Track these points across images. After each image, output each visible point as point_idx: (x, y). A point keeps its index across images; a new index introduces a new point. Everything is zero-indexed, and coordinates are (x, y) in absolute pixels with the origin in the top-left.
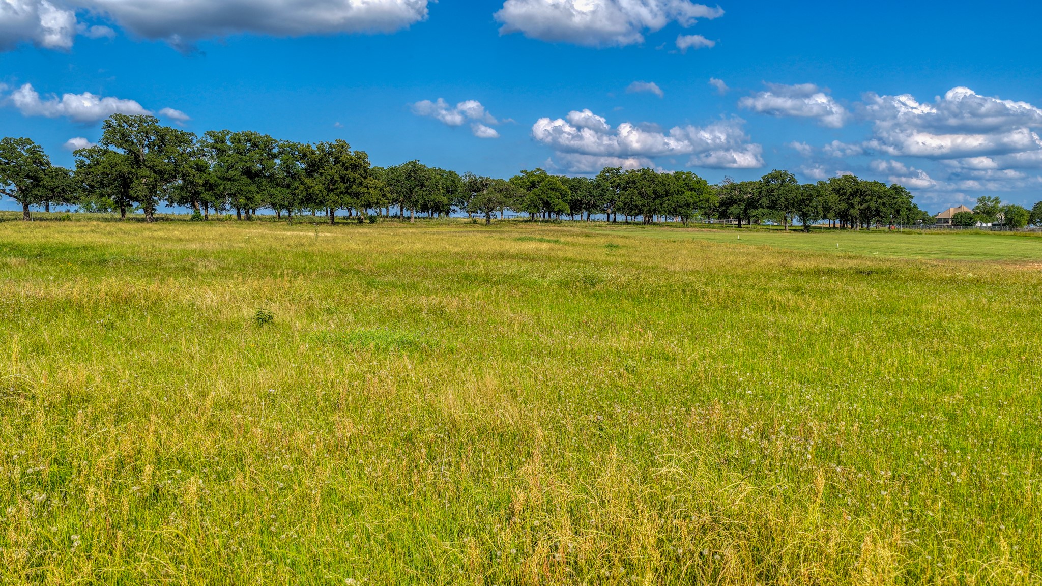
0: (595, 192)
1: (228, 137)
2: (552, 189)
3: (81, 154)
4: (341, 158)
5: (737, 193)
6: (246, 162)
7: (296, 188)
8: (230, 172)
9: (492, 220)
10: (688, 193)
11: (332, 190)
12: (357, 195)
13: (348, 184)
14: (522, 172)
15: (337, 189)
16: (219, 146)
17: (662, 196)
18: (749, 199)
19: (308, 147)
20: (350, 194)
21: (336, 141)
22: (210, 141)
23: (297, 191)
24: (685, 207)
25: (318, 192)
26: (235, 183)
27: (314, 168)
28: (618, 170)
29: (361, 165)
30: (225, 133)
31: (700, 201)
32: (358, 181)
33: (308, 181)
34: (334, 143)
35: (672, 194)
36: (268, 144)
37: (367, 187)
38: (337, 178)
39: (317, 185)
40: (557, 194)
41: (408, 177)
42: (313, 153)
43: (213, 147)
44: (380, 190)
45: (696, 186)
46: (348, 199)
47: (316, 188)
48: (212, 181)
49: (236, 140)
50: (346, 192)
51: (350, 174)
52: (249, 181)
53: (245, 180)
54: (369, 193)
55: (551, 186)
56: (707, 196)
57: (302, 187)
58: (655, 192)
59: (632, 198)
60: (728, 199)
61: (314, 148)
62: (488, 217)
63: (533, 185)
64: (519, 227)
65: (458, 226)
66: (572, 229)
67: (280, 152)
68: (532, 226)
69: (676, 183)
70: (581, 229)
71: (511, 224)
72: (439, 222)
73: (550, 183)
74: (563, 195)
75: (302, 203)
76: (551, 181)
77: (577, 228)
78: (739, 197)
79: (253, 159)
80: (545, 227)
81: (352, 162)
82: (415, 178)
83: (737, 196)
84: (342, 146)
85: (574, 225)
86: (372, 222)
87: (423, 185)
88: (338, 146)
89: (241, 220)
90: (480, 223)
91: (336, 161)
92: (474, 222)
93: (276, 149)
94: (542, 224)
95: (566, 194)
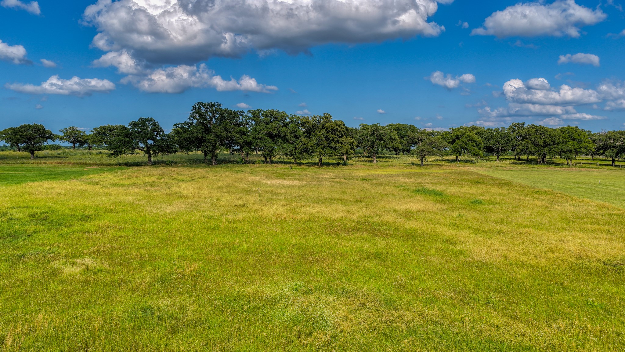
0: (502, 141)
1: (261, 114)
2: (470, 140)
3: (177, 126)
4: (325, 126)
5: (611, 141)
6: (269, 129)
7: (298, 145)
8: (261, 135)
9: (424, 163)
10: (571, 142)
11: (320, 145)
12: (335, 149)
13: (329, 142)
14: (450, 129)
15: (322, 145)
16: (255, 119)
17: (550, 145)
18: (620, 146)
19: (307, 118)
20: (330, 148)
21: (324, 114)
22: (251, 115)
24: (568, 152)
25: (310, 147)
27: (310, 131)
28: (522, 125)
29: (338, 129)
30: (259, 111)
31: (581, 148)
32: (335, 140)
33: (305, 140)
34: (322, 116)
35: (558, 144)
36: (283, 118)
37: (342, 143)
38: (322, 138)
39: (311, 143)
40: (474, 144)
41: (373, 134)
42: (309, 122)
43: (252, 119)
45: (578, 137)
46: (329, 151)
49: (266, 114)
50: (328, 146)
51: (331, 136)
52: (270, 140)
53: (268, 139)
54: (342, 147)
55: (469, 138)
56: (586, 144)
57: (301, 144)
58: (544, 142)
59: (527, 146)
60: (605, 145)
61: (310, 119)
62: (422, 161)
63: (457, 137)
64: (442, 168)
65: (400, 167)
66: (480, 169)
67: (290, 122)
68: (452, 167)
69: (562, 135)
70: (487, 169)
71: (438, 165)
72: (390, 163)
73: (469, 136)
74: (478, 145)
75: (301, 153)
76: (469, 135)
77: (484, 168)
78: (613, 144)
79: (274, 127)
80: (461, 168)
81: (332, 128)
82: (377, 135)
83: (612, 143)
84: (328, 118)
85: (483, 166)
86: (345, 164)
87: (382, 139)
88: (325, 117)
89: (267, 162)
90: (417, 165)
91: (323, 127)
92: (413, 164)
93: (288, 120)
94: (460, 165)
95: (480, 144)
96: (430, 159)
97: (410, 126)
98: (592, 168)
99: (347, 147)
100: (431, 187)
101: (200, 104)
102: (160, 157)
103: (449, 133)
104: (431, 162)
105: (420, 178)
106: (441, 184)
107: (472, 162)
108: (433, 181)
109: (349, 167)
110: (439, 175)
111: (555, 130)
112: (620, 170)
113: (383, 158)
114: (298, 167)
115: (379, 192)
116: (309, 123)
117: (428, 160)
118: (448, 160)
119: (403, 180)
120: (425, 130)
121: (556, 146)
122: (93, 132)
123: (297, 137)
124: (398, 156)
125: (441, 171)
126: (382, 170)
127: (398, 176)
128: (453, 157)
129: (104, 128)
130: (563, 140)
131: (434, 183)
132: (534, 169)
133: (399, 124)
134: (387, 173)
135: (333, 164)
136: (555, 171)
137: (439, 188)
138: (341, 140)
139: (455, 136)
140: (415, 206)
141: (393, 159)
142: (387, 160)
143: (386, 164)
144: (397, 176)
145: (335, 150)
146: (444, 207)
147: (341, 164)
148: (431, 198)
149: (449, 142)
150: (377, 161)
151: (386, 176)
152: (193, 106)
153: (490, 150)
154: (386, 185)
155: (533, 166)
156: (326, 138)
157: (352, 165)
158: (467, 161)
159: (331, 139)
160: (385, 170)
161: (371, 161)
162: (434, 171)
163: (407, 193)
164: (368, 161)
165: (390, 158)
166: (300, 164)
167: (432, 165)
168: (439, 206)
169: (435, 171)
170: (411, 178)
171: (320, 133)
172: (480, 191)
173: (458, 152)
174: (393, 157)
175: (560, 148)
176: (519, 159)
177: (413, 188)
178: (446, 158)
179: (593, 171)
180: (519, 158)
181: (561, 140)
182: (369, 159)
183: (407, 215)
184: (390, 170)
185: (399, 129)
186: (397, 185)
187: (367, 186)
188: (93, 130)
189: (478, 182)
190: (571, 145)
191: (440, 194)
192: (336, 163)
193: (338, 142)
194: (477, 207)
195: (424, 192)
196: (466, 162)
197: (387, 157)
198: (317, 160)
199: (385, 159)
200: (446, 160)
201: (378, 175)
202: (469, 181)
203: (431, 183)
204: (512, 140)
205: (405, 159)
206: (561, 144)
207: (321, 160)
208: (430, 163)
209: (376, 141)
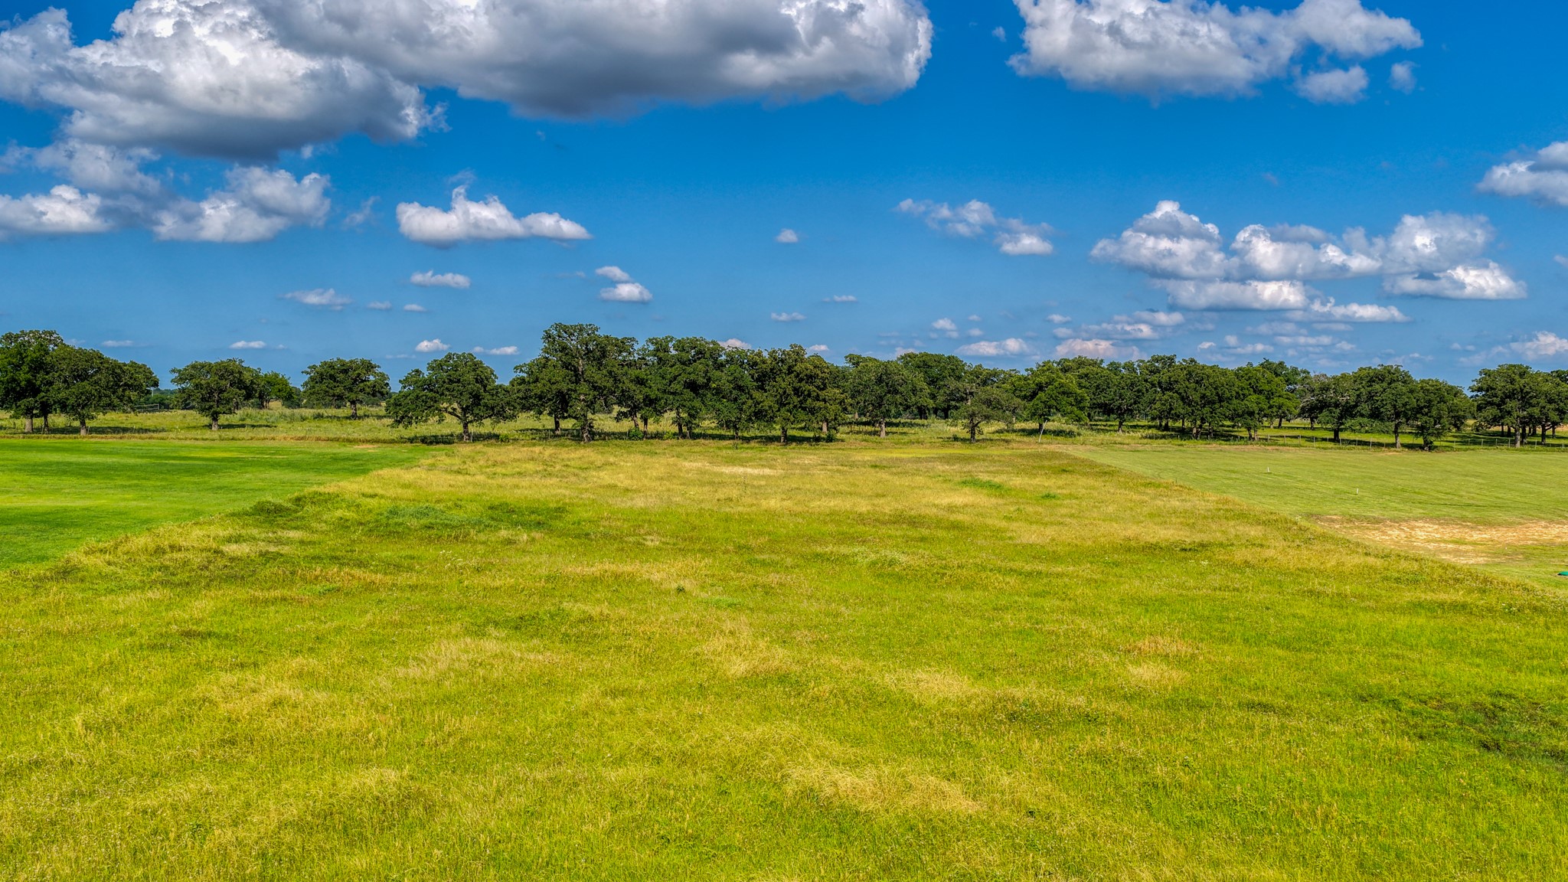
0: (1128, 394)
1: (670, 345)
2: (1064, 393)
3: (521, 370)
4: (796, 368)
5: (1332, 393)
6: (689, 374)
7: (744, 403)
8: (672, 385)
9: (976, 437)
10: (1254, 397)
11: (785, 405)
12: (812, 411)
13: (801, 398)
14: (1027, 370)
15: (789, 403)
16: (661, 355)
17: (1213, 402)
18: (1344, 403)
19: (759, 354)
20: (804, 409)
21: (791, 346)
22: (652, 348)
23: (744, 407)
24: (1246, 416)
25: (767, 408)
26: (677, 398)
27: (763, 379)
28: (1172, 359)
29: (818, 375)
30: (669, 339)
32: (813, 394)
33: (757, 394)
34: (788, 349)
35: (1229, 399)
36: (715, 353)
37: (824, 400)
38: (790, 391)
39: (767, 401)
40: (1072, 399)
41: (880, 380)
42: (763, 361)
43: (655, 356)
44: (840, 403)
45: (1266, 387)
46: (801, 415)
47: (766, 403)
48: (653, 397)
49: (681, 346)
50: (801, 407)
51: (806, 387)
53: (688, 394)
54: (826, 408)
55: (1062, 389)
56: (1281, 400)
57: (750, 402)
58: (1203, 397)
60: (1320, 402)
61: (765, 355)
62: (973, 434)
63: (1041, 387)
64: (1010, 446)
65: (932, 445)
66: (1081, 448)
67: (727, 361)
68: (1029, 444)
69: (1237, 383)
70: (1094, 448)
71: (1004, 440)
72: (913, 437)
73: (1062, 385)
74: (1079, 402)
75: (749, 420)
76: (1063, 383)
77: (1088, 447)
78: (1333, 400)
79: (698, 371)
80: (1045, 446)
81: (808, 372)
82: (887, 384)
83: (1332, 398)
84: (798, 353)
85: (1087, 442)
86: (830, 439)
87: (896, 392)
88: (793, 352)
89: (684, 436)
90: (964, 440)
91: (790, 371)
92: (956, 439)
93: (723, 358)
94: (1045, 440)
95: (1083, 399)
96: (988, 429)
97: (949, 358)
98: (1289, 446)
99: (834, 408)
100: (984, 477)
101: (559, 326)
102: (487, 426)
103: (1026, 379)
104: (991, 435)
105: (969, 464)
106: (1002, 472)
107: (1071, 434)
108: (991, 469)
109: (840, 445)
110: (1003, 459)
111: (1224, 373)
112: (1340, 449)
113: (897, 425)
114: (745, 445)
115: (907, 484)
116: (764, 363)
117: (985, 432)
118: (1023, 430)
119: (940, 467)
120: (981, 366)
121: (1225, 404)
122: (307, 373)
123: (740, 388)
124: (925, 422)
125: (1008, 452)
126: (901, 450)
127: (930, 461)
128: (1032, 425)
129: (332, 366)
130: (1237, 393)
131: (991, 472)
132: (1181, 448)
133: (927, 355)
134: (911, 456)
135: (808, 439)
136: (1218, 451)
137: (997, 480)
138: (822, 394)
139: (1037, 385)
140: (961, 500)
141: (917, 429)
142: (905, 430)
143: (906, 438)
144: (928, 460)
145: (813, 414)
146: (1001, 501)
147: (824, 439)
148: (985, 491)
149: (1024, 398)
150: (887, 433)
151: (909, 461)
152: (546, 332)
153: (1107, 410)
154: (913, 474)
155: (1180, 442)
156: (796, 391)
157: (843, 441)
158: (1058, 433)
159: (806, 393)
160: (906, 451)
161: (875, 433)
162: (995, 451)
163: (949, 485)
164: (870, 433)
165: (911, 425)
166: (747, 440)
167: (991, 440)
168: (993, 500)
169: (996, 453)
170: (953, 465)
171: (785, 383)
172: (1060, 483)
173: (1041, 416)
174: (918, 425)
175: (1231, 407)
176: (1167, 428)
177: (958, 479)
178: (1019, 425)
179: (1288, 452)
180: (1167, 425)
181: (1234, 393)
182: (869, 428)
183: (951, 509)
184: (916, 450)
185: (924, 364)
186: (932, 474)
187: (883, 475)
188: (309, 370)
189: (1064, 471)
190: (1252, 401)
191: (999, 487)
192: (813, 438)
193: (817, 398)
194: (1047, 502)
195: (975, 484)
196: (1058, 435)
197: (904, 425)
198: (779, 433)
199: (900, 429)
200: (1020, 431)
201: (897, 459)
202: (1050, 467)
203: (988, 472)
204: (1147, 390)
205: (941, 428)
206: (1235, 401)
207: (784, 431)
208: (989, 436)
209: (885, 395)
